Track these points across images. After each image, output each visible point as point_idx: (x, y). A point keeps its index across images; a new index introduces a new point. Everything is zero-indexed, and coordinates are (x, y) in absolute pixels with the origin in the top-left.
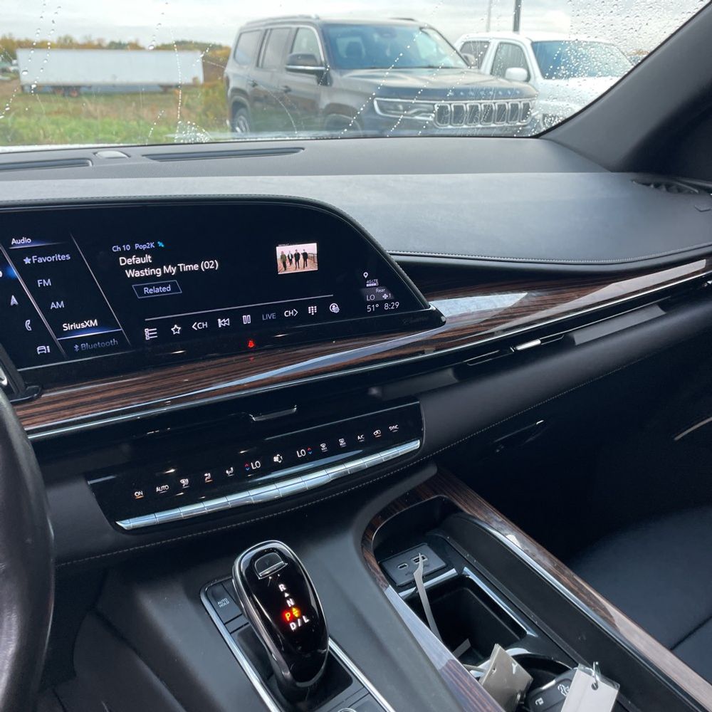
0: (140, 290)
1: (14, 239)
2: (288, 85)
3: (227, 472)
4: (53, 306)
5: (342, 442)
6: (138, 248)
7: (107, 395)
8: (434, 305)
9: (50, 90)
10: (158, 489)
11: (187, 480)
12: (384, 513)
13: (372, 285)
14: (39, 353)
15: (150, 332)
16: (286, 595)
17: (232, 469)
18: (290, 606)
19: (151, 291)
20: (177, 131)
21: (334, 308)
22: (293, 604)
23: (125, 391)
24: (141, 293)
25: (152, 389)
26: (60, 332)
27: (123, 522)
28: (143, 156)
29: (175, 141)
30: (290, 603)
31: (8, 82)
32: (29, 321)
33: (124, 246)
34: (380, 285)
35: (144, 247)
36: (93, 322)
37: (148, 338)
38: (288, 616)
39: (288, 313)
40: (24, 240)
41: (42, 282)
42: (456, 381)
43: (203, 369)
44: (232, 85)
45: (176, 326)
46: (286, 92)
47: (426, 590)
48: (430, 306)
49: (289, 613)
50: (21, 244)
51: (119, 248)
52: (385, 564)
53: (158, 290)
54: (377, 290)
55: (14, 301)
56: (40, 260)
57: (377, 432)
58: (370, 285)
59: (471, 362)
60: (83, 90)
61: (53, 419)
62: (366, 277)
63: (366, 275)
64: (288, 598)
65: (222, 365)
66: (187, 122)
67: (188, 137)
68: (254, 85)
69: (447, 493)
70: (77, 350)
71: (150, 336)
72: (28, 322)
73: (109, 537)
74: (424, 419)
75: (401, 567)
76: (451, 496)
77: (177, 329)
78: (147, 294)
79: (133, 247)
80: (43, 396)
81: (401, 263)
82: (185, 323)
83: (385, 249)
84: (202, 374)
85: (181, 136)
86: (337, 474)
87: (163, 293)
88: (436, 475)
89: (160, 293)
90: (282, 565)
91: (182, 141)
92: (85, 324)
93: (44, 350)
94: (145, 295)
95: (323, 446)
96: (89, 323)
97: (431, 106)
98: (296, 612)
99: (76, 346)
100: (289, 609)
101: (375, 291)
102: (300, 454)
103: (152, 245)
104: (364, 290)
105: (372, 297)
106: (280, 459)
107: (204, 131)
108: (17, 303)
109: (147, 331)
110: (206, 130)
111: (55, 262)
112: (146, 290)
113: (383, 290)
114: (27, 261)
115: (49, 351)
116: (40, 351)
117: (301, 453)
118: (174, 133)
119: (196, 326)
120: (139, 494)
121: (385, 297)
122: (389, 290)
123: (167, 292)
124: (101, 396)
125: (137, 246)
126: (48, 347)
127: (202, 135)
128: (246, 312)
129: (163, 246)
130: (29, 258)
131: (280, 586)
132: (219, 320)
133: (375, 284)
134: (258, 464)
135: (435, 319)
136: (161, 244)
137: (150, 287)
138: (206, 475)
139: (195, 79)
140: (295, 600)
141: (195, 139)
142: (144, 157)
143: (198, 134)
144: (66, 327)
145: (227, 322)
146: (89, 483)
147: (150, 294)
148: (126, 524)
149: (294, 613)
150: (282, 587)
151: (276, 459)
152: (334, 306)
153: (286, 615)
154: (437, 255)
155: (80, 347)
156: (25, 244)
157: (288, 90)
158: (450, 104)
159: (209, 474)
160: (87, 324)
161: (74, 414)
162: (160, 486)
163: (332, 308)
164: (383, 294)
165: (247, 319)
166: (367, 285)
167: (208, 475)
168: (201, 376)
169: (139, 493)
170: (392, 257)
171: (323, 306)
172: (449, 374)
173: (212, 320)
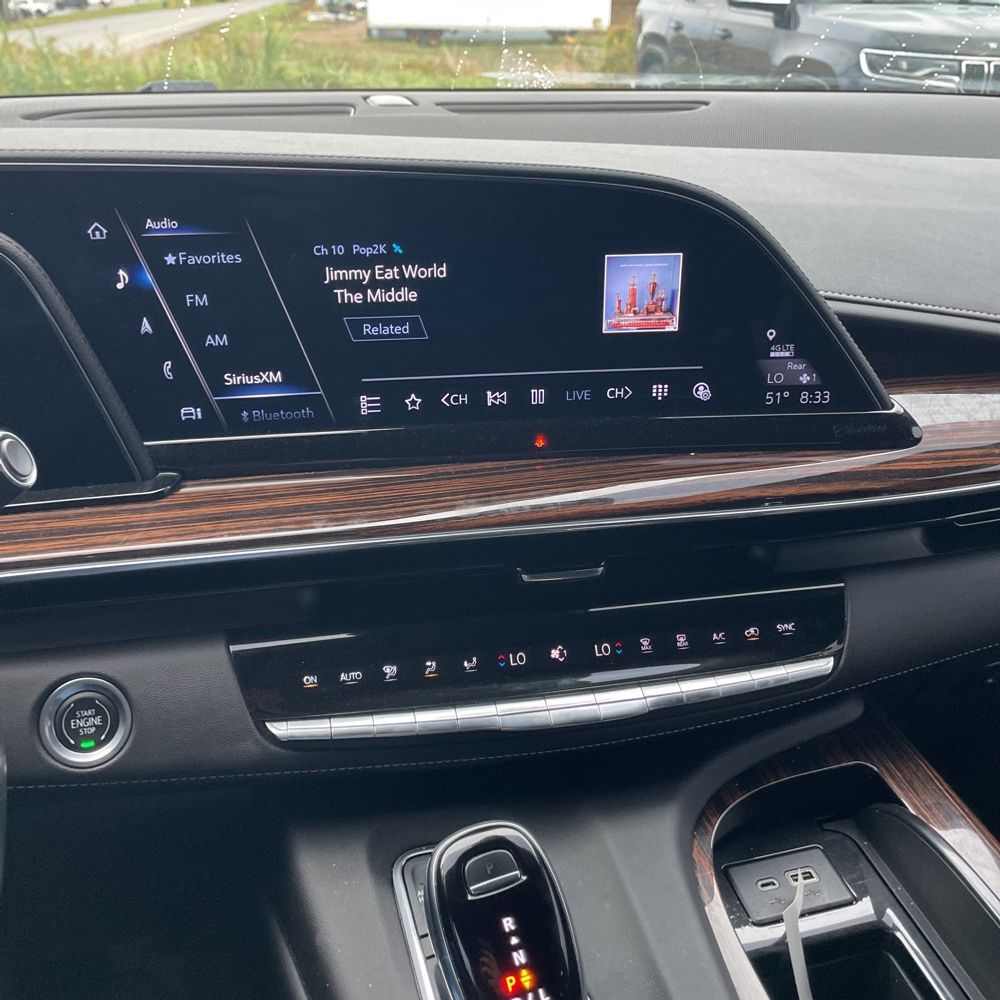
0: (357, 327)
1: (149, 220)
2: (730, 28)
3: (466, 664)
4: (209, 340)
5: (682, 640)
6: (358, 252)
7: (279, 503)
8: (902, 402)
9: (403, 35)
10: (343, 677)
11: (395, 668)
12: (746, 779)
13: (782, 354)
14: (183, 418)
15: (368, 402)
16: (514, 941)
17: (475, 659)
18: (517, 964)
19: (374, 331)
20: (502, 67)
21: (702, 392)
22: (523, 960)
23: (310, 500)
24: (358, 332)
25: (355, 504)
26: (220, 387)
27: (275, 724)
28: (438, 104)
29: (499, 85)
30: (519, 957)
31: (352, 23)
32: (169, 363)
33: (334, 247)
34: (798, 356)
35: (368, 251)
36: (275, 375)
37: (364, 411)
38: (510, 981)
39: (614, 393)
40: (166, 223)
41: (194, 298)
42: (926, 552)
43: (449, 476)
44: (647, 28)
45: (413, 396)
46: (724, 38)
47: (804, 940)
48: (893, 406)
49: (513, 978)
50: (161, 230)
51: (324, 251)
52: (733, 872)
53: (387, 331)
54: (791, 365)
55: (146, 326)
56: (192, 260)
57: (752, 630)
58: (777, 354)
59: (959, 520)
60: (447, 35)
61: (181, 535)
62: (771, 338)
63: (771, 334)
64: (516, 948)
65: (482, 473)
66: (517, 52)
67: (520, 78)
68: (679, 27)
69: (875, 759)
70: (246, 419)
71: (369, 408)
72: (168, 365)
73: (249, 748)
74: (849, 619)
75: (763, 885)
76: (882, 768)
77: (413, 402)
78: (368, 336)
79: (349, 250)
80: (182, 490)
81: (843, 317)
82: (430, 392)
83: (816, 287)
84: (445, 486)
85: (507, 76)
86: (664, 700)
87: (396, 336)
88: (858, 721)
89: (390, 336)
90: (516, 879)
91: (509, 86)
92: (261, 378)
93: (191, 414)
94: (365, 337)
95: (645, 643)
96: (268, 377)
97: (956, 64)
98: (526, 979)
99: (245, 414)
100: (515, 971)
101: (786, 365)
102: (600, 652)
103: (381, 249)
104: (764, 363)
105: (779, 378)
106: (561, 655)
107: (545, 68)
108: (150, 330)
109: (363, 399)
110: (549, 68)
111: (216, 266)
112: (367, 329)
113: (801, 367)
114: (170, 260)
115: (200, 417)
116: (185, 415)
117: (602, 650)
118: (496, 69)
119: (448, 400)
120: (310, 681)
121: (805, 379)
122: (814, 366)
123: (402, 335)
124: (270, 503)
125: (356, 248)
126: (198, 410)
127: (542, 75)
128: (538, 382)
129: (401, 252)
130: (173, 256)
131: (505, 920)
132: (489, 393)
133: (787, 354)
134: (521, 658)
135: (901, 431)
136: (397, 249)
137: (374, 323)
138: (429, 664)
139: (596, 21)
140: (530, 954)
141: (531, 82)
142: (439, 107)
143: (536, 75)
144: (231, 380)
145: (502, 398)
146: (233, 648)
147: (373, 336)
148: (281, 729)
149: (523, 980)
150: (508, 924)
151: (555, 654)
152: (701, 388)
153: (508, 979)
154: (923, 306)
155: (250, 416)
156: (167, 230)
157: (727, 35)
158: (989, 63)
159: (434, 664)
160: (265, 377)
161: (215, 531)
162: (348, 672)
163: (697, 390)
164: (801, 373)
165: (538, 396)
166: (772, 354)
167: (431, 665)
168: (442, 490)
169: (311, 679)
170: (829, 303)
171: (681, 386)
172: (913, 539)
173: (477, 390)
